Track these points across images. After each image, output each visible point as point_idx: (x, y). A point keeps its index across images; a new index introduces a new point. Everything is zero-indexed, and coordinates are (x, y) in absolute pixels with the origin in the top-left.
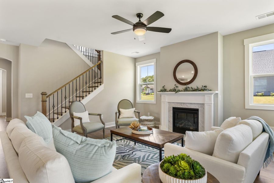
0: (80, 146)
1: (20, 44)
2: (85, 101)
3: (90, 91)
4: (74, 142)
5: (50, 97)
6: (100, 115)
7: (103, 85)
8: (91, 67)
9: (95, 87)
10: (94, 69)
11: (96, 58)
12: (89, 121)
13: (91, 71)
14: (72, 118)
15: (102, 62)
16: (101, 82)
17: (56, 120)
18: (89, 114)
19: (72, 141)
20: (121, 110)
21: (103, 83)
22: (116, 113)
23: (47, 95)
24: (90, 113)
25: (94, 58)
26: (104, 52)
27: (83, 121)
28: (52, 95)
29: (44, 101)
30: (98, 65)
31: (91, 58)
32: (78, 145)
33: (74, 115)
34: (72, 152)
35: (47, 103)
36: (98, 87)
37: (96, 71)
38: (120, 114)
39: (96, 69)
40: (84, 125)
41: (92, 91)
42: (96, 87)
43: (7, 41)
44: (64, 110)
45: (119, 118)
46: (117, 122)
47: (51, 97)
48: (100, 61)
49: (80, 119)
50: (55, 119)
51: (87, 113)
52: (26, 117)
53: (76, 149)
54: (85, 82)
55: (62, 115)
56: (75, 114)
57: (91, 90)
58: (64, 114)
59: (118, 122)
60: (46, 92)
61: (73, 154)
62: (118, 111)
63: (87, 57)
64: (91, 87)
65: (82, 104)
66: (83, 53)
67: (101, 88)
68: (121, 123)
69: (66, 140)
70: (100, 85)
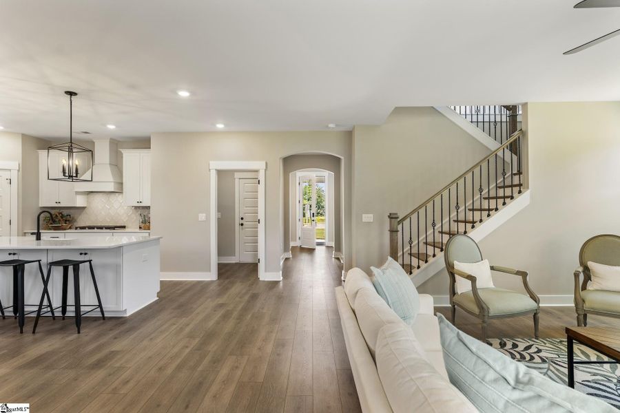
0: (516, 395)
1: (354, 126)
2: (478, 233)
3: (492, 210)
4: (497, 376)
5: (404, 222)
6: (524, 275)
7: (526, 195)
8: (493, 149)
9: (504, 197)
10: (500, 154)
11: (504, 125)
12: (491, 285)
13: (492, 160)
14: (451, 273)
15: (524, 133)
16: (520, 185)
17: (415, 271)
18: (492, 268)
19: (491, 371)
20: (591, 264)
21: (528, 188)
22: (576, 275)
23: (399, 220)
24: (494, 265)
25: (498, 126)
26: (529, 106)
27: (479, 285)
28: (409, 219)
29: (393, 231)
30: (511, 144)
31: (490, 127)
32: (510, 387)
33: (455, 267)
34: (493, 400)
35: (400, 234)
36: (512, 198)
37: (508, 159)
38: (588, 278)
39: (508, 153)
40: (480, 293)
41: (497, 209)
42: (508, 197)
43: (337, 125)
44: (430, 250)
45: (584, 288)
46: (579, 302)
47: (406, 222)
48: (516, 133)
49: (472, 279)
50: (415, 267)
51: (485, 265)
52: (372, 268)
53: (506, 398)
54: (477, 187)
55: (426, 262)
56: (459, 266)
57: (493, 206)
58: (431, 260)
59: (584, 301)
60: (396, 214)
61: (496, 406)
62: (581, 269)
63: (481, 125)
64: (493, 198)
65: (472, 242)
66: (469, 118)
67: (521, 202)
68: (596, 306)
69: (476, 363)
70: (520, 192)
